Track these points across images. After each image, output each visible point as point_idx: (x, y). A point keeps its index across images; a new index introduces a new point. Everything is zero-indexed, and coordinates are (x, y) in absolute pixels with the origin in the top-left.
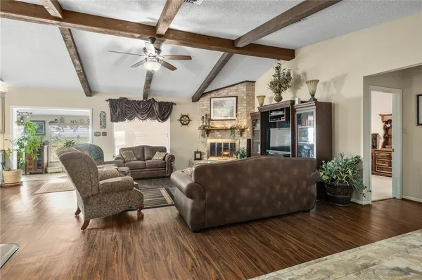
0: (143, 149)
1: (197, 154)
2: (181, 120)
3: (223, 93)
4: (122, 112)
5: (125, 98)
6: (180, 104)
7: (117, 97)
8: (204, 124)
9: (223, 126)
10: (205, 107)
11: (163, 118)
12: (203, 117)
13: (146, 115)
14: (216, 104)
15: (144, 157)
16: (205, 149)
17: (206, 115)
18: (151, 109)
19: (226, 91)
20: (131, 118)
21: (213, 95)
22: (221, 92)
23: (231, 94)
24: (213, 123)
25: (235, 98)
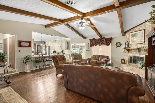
0: (99, 56)
1: (123, 61)
2: (116, 45)
3: (136, 29)
4: (93, 43)
5: (94, 38)
6: (116, 38)
7: (92, 38)
8: (126, 46)
9: (136, 47)
10: (128, 38)
11: (107, 44)
12: (126, 43)
13: (101, 44)
14: (133, 36)
15: (99, 59)
16: (127, 59)
17: (127, 42)
18: (103, 41)
19: (138, 28)
20: (96, 45)
21: (131, 31)
22: (136, 28)
23: (141, 29)
24: (131, 46)
25: (143, 31)
